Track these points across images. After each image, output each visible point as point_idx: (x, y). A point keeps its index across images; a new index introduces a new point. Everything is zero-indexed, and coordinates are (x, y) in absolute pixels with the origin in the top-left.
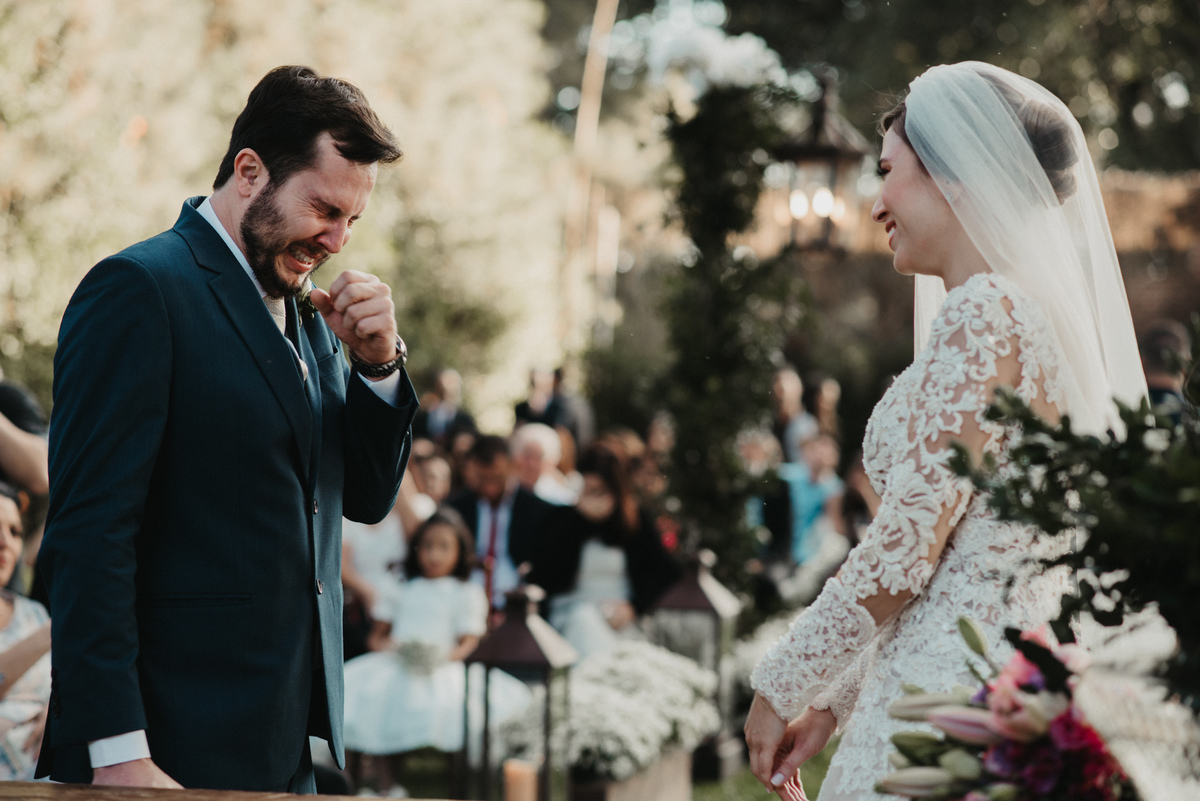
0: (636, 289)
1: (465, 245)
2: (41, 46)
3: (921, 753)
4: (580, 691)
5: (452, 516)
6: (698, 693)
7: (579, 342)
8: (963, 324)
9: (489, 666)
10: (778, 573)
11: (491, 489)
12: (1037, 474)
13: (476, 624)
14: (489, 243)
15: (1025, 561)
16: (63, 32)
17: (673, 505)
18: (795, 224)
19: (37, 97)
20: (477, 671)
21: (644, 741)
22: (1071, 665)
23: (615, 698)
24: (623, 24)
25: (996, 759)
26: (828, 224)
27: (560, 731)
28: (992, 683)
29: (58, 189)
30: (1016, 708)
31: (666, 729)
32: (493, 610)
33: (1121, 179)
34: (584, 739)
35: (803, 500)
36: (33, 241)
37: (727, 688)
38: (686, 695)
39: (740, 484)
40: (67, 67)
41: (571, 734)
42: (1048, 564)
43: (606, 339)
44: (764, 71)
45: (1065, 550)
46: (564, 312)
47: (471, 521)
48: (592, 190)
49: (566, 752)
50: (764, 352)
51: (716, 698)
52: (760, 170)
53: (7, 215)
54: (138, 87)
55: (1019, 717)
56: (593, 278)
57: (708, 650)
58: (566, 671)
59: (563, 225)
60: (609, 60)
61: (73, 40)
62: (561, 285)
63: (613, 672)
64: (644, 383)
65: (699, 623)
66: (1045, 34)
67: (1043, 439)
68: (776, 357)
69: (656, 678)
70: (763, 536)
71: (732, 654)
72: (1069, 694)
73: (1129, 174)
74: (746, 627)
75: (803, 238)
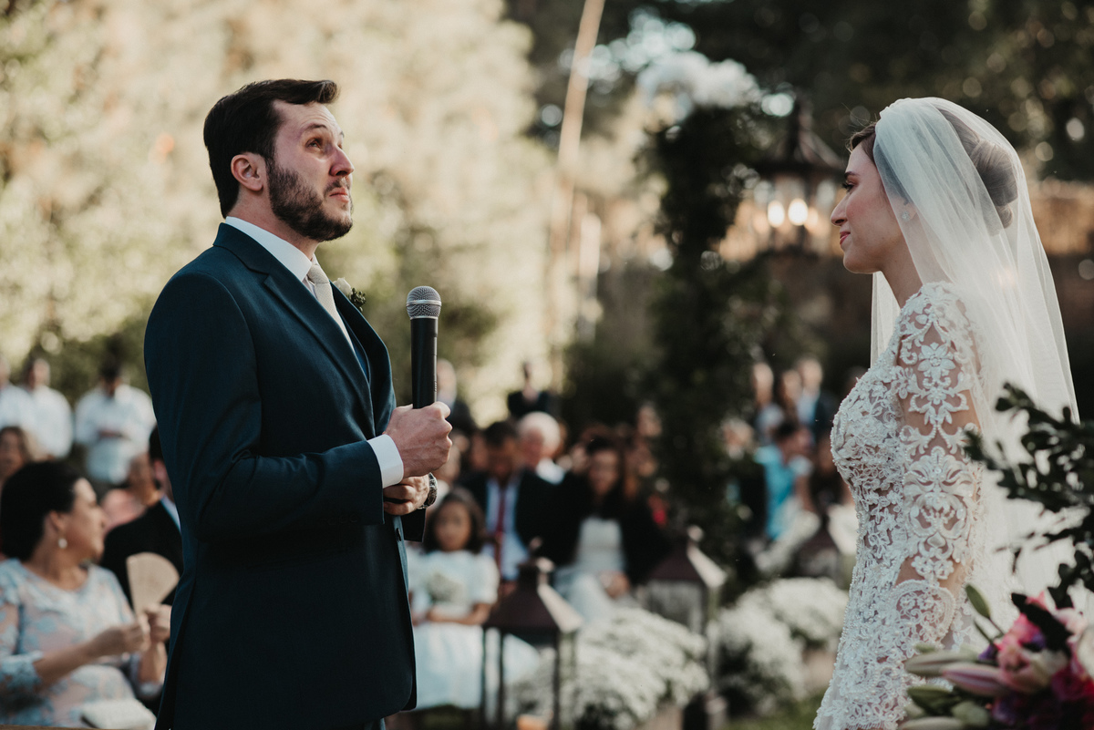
0: (616, 289)
1: (459, 249)
2: (78, 71)
3: (934, 705)
4: (585, 654)
5: (464, 494)
6: (689, 656)
7: (563, 336)
8: (932, 323)
9: (504, 632)
10: (755, 547)
11: (501, 469)
12: (1042, 459)
13: (488, 594)
14: (481, 248)
15: (1032, 535)
16: (98, 58)
17: (662, 486)
18: (774, 232)
19: (76, 117)
20: (493, 635)
21: (642, 698)
22: (1069, 626)
23: (615, 660)
24: (601, 47)
25: (1002, 710)
26: (802, 231)
27: (567, 689)
28: (998, 642)
29: (93, 200)
30: (1022, 664)
31: (660, 688)
32: (503, 581)
33: (1057, 188)
34: (588, 697)
35: (777, 481)
36: (71, 247)
37: (713, 652)
38: (678, 658)
39: (723, 467)
40: (102, 90)
41: (577, 693)
42: (1052, 538)
43: (589, 334)
44: (745, 94)
45: (1068, 524)
46: (550, 311)
47: (481, 499)
48: (575, 200)
49: (572, 708)
50: (745, 347)
51: (704, 660)
52: (741, 183)
53: (48, 224)
54: (164, 106)
55: (1025, 672)
56: (576, 279)
57: (696, 616)
58: (573, 635)
59: (548, 231)
60: (590, 80)
61: (108, 66)
62: (546, 285)
63: (612, 637)
64: (635, 376)
65: (687, 593)
66: (987, 56)
67: (1046, 427)
68: (755, 351)
69: (651, 642)
70: (744, 513)
71: (717, 620)
72: (1069, 653)
73: (1065, 184)
74: (730, 596)
75: (780, 244)
